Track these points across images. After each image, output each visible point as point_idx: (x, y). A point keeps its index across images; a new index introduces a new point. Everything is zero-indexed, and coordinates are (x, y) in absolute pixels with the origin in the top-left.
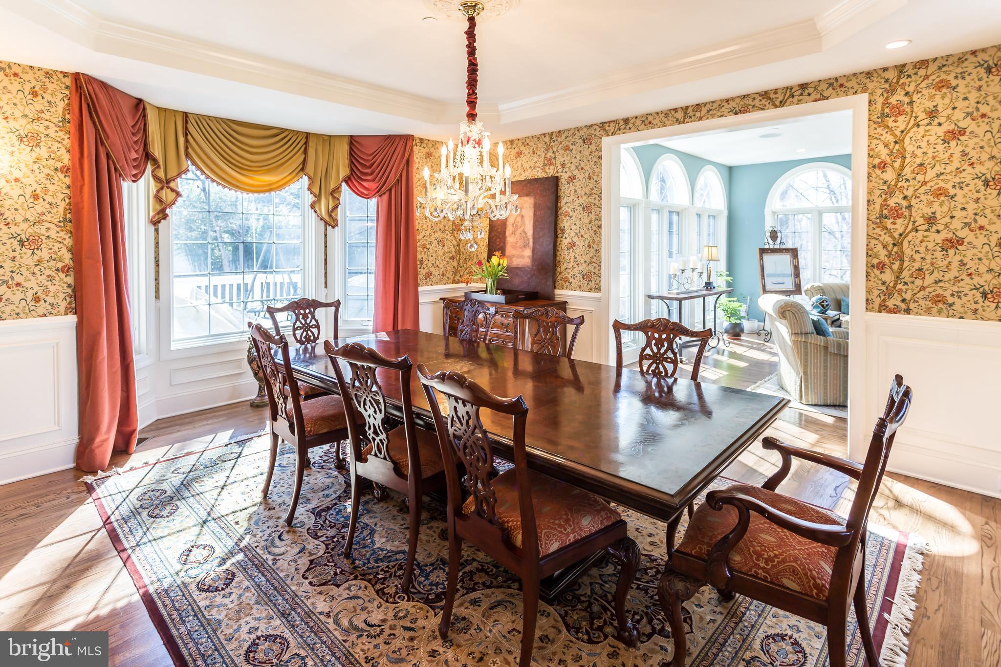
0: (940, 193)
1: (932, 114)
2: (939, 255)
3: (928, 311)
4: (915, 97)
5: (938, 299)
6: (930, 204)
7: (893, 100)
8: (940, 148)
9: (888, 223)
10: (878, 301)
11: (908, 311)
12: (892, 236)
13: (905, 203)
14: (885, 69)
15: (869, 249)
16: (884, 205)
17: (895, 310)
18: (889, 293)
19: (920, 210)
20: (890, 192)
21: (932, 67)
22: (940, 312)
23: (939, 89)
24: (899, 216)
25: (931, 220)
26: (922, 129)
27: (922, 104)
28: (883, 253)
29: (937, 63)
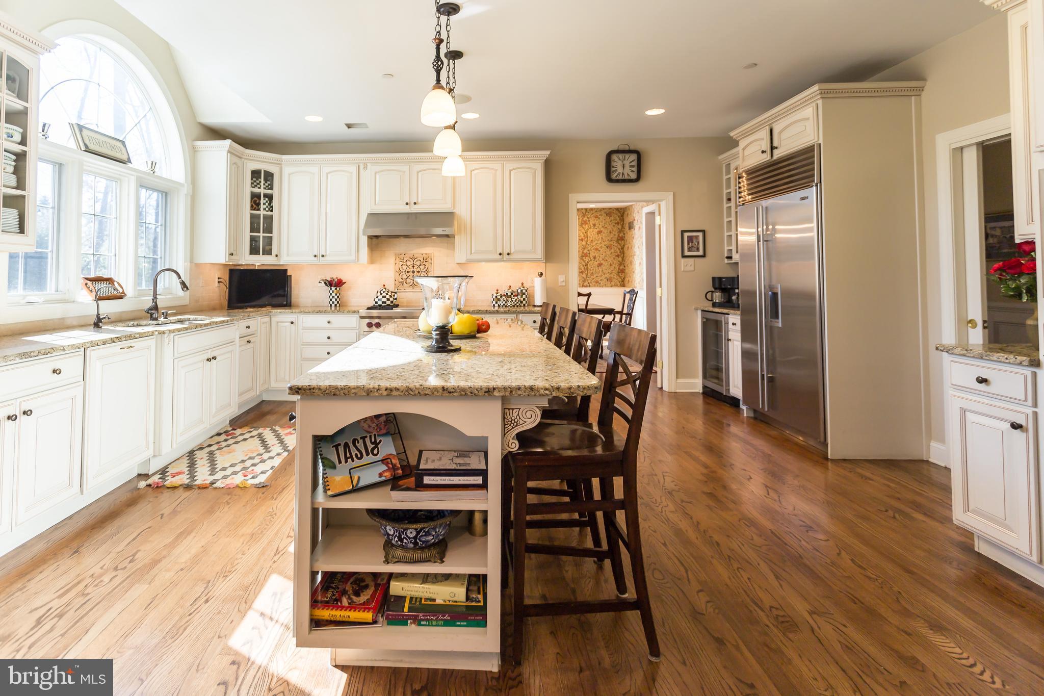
0: (597, 249)
1: (594, 225)
2: (597, 268)
3: (595, 286)
4: (590, 219)
5: (597, 282)
6: (594, 253)
7: (584, 219)
8: (597, 236)
9: (584, 258)
10: (582, 284)
11: (590, 286)
12: (585, 262)
13: (588, 252)
14: (582, 209)
15: (579, 267)
16: (583, 252)
17: (586, 286)
18: (584, 281)
19: (592, 254)
20: (584, 248)
21: (594, 211)
22: (597, 286)
23: (596, 218)
24: (587, 256)
25: (595, 258)
26: (592, 229)
27: (592, 222)
28: (583, 268)
29: (595, 210)
